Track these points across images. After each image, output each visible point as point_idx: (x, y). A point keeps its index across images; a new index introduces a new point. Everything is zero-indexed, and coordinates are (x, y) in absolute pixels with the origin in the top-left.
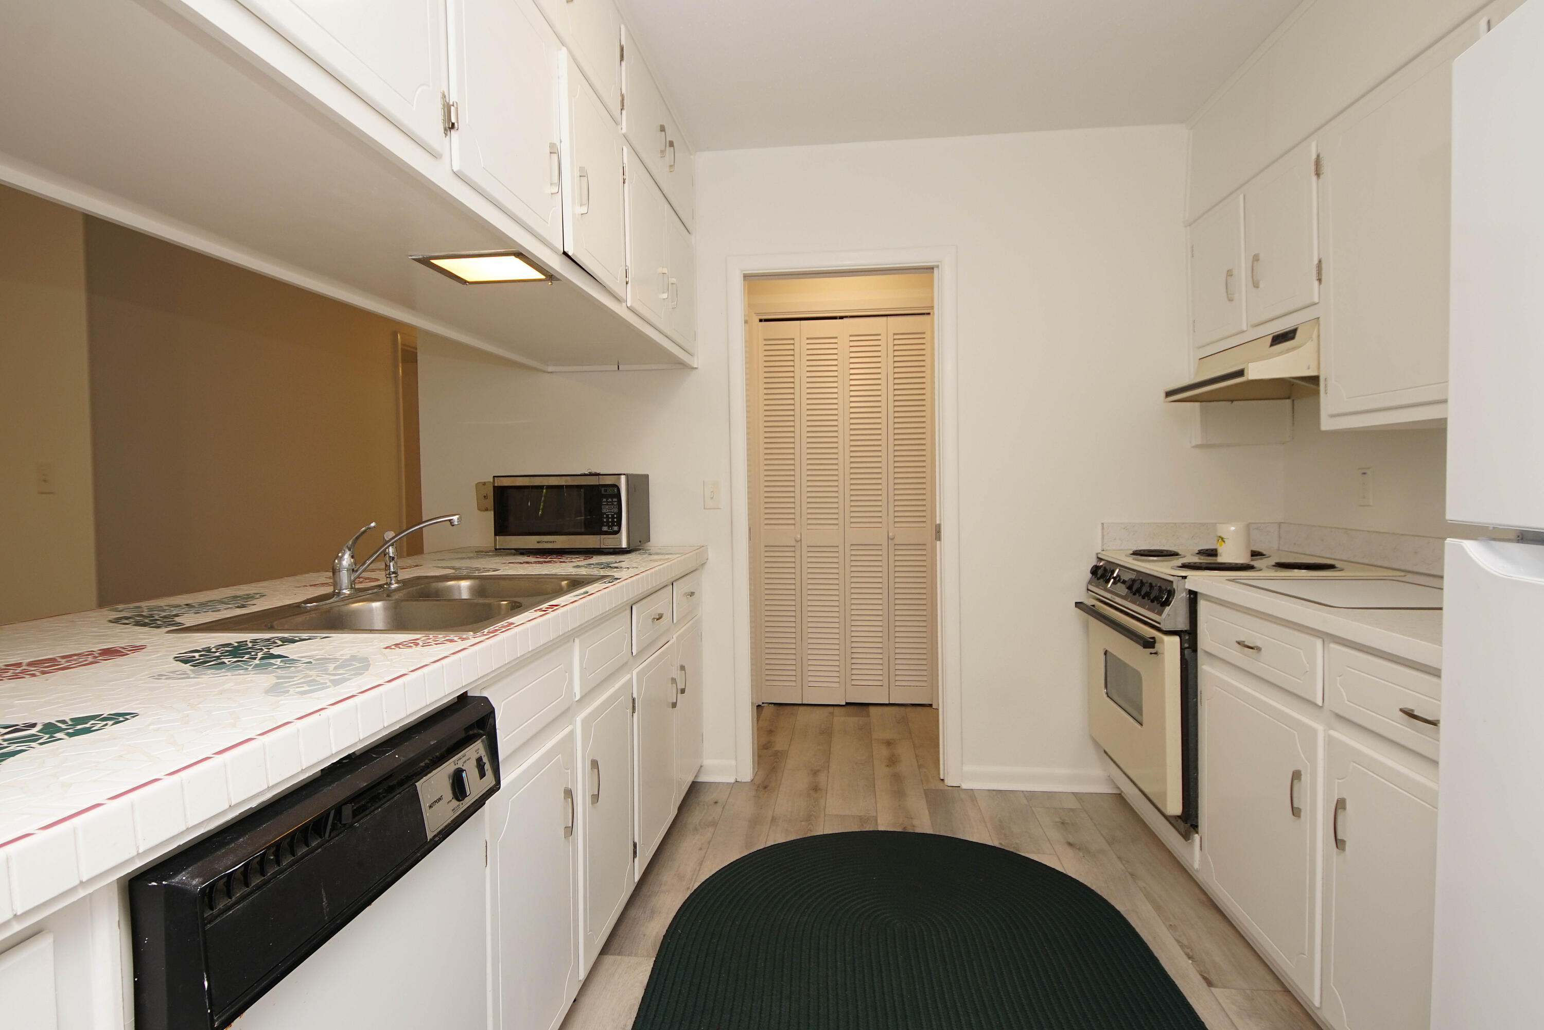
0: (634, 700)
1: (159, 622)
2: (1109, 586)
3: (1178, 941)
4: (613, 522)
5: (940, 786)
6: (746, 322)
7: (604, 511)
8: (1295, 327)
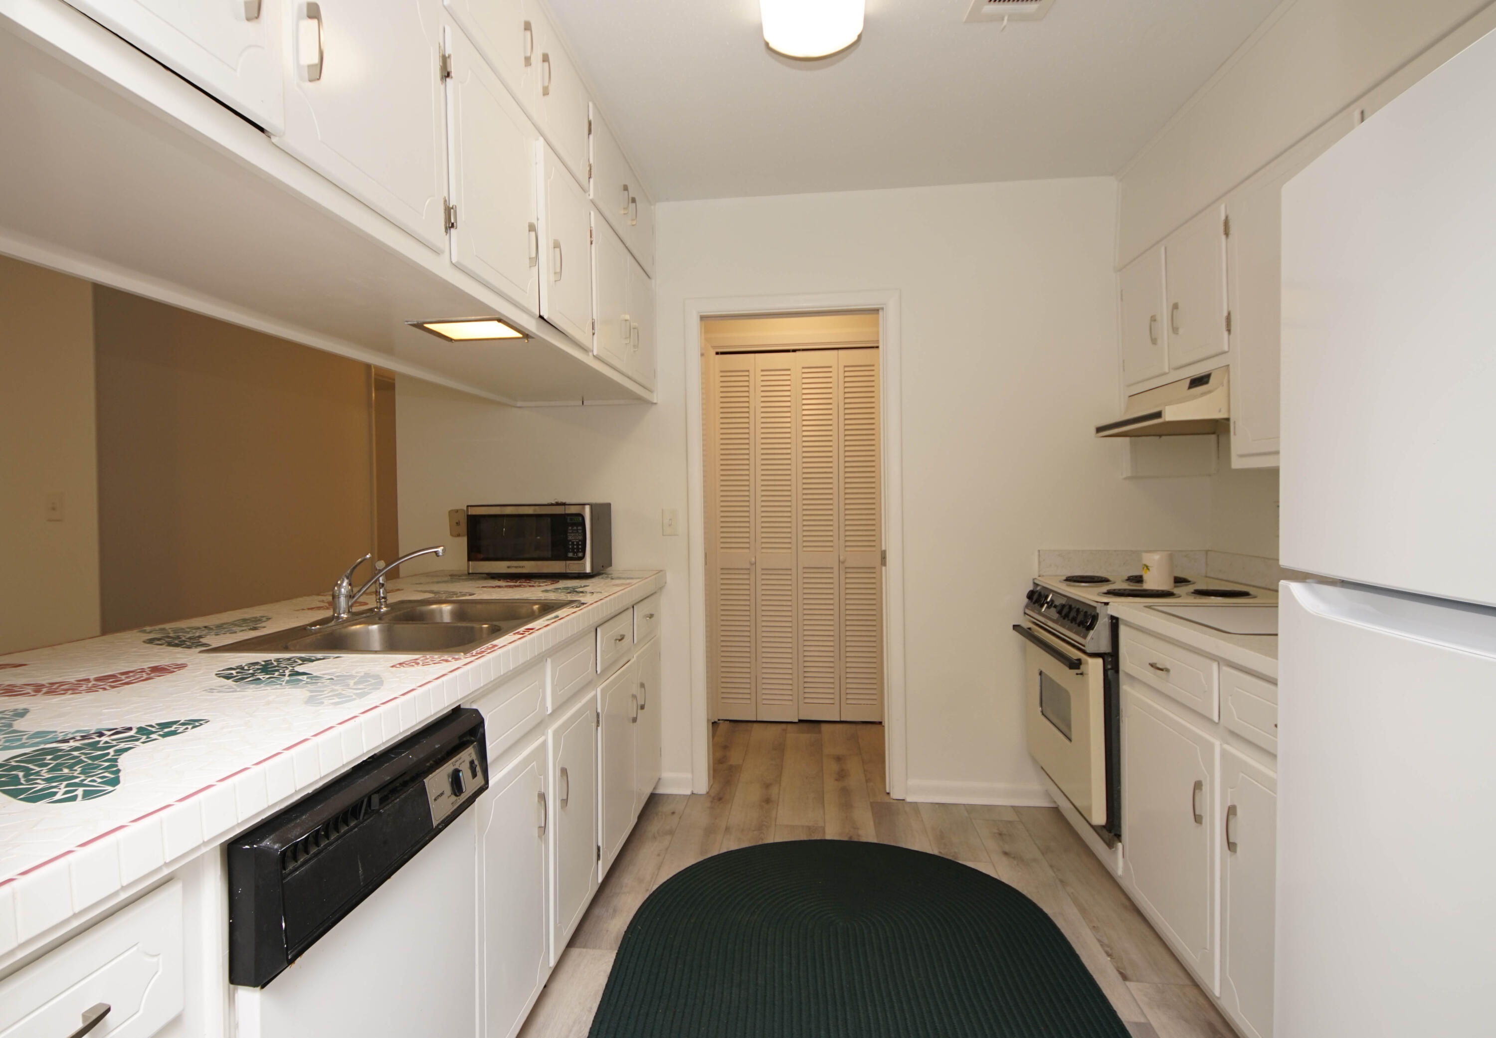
0: (598, 715)
1: (188, 643)
2: (1043, 610)
3: (1099, 941)
4: (578, 548)
5: (886, 799)
6: (702, 355)
7: (570, 538)
8: (1209, 372)
